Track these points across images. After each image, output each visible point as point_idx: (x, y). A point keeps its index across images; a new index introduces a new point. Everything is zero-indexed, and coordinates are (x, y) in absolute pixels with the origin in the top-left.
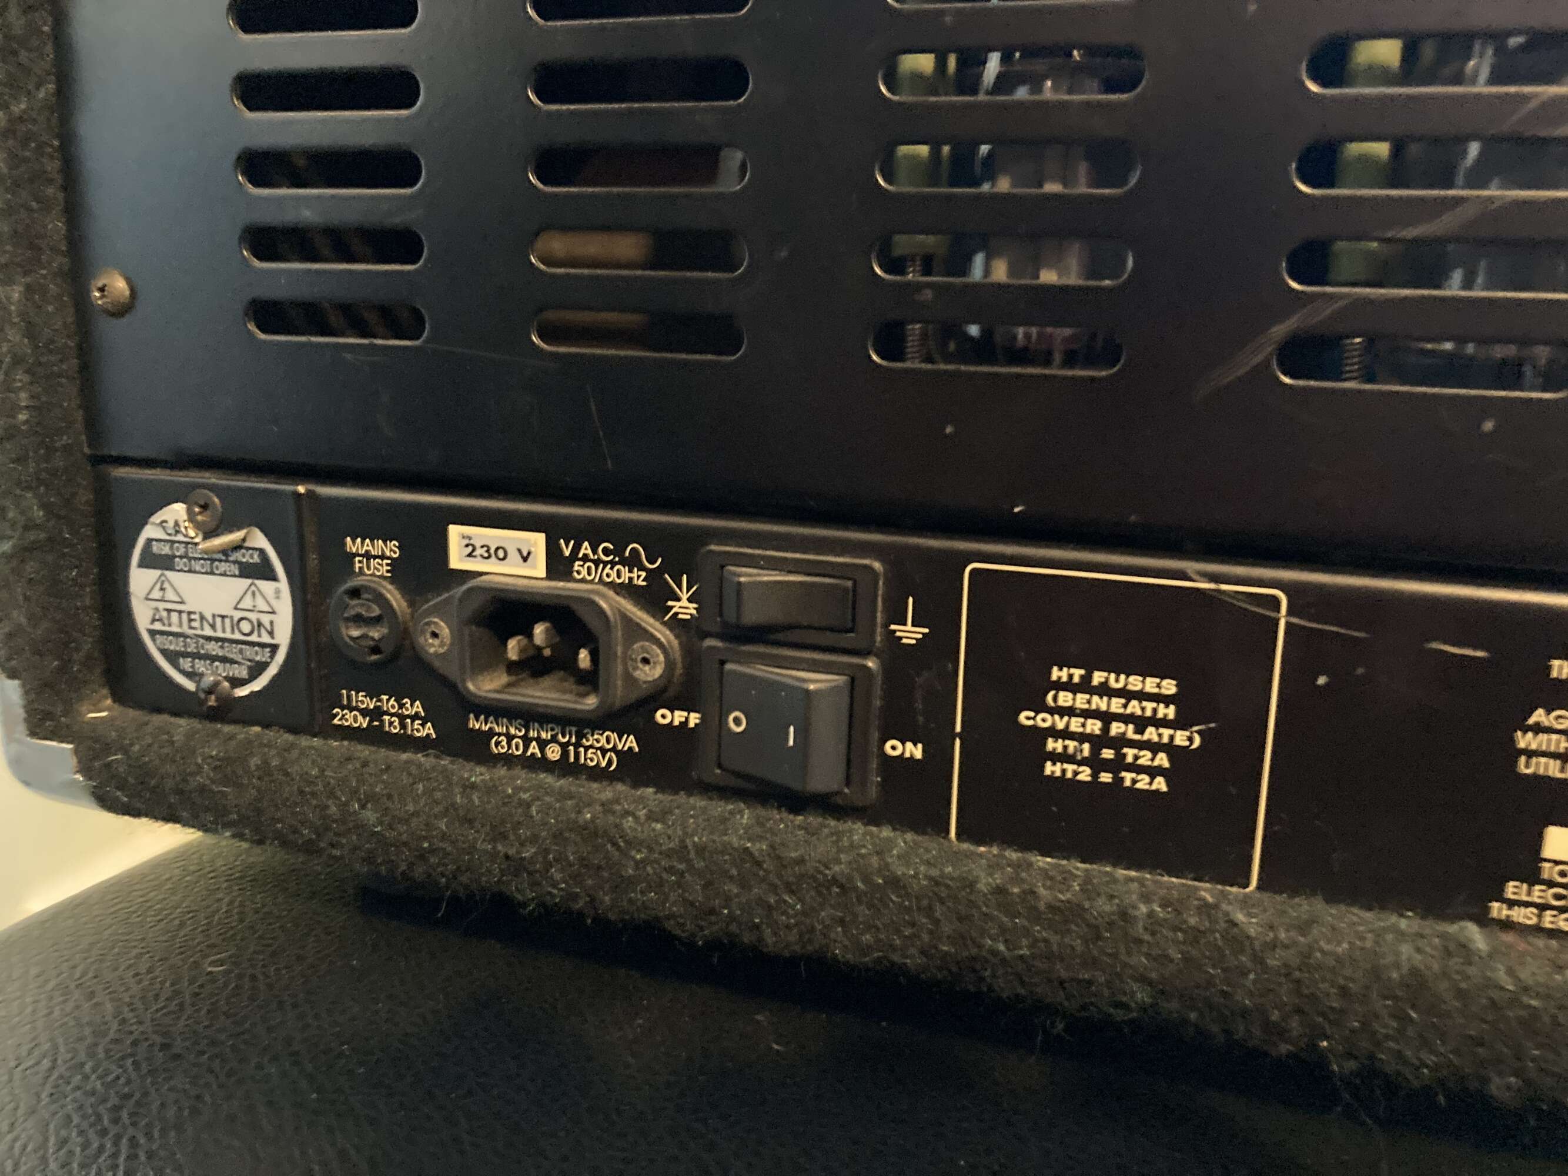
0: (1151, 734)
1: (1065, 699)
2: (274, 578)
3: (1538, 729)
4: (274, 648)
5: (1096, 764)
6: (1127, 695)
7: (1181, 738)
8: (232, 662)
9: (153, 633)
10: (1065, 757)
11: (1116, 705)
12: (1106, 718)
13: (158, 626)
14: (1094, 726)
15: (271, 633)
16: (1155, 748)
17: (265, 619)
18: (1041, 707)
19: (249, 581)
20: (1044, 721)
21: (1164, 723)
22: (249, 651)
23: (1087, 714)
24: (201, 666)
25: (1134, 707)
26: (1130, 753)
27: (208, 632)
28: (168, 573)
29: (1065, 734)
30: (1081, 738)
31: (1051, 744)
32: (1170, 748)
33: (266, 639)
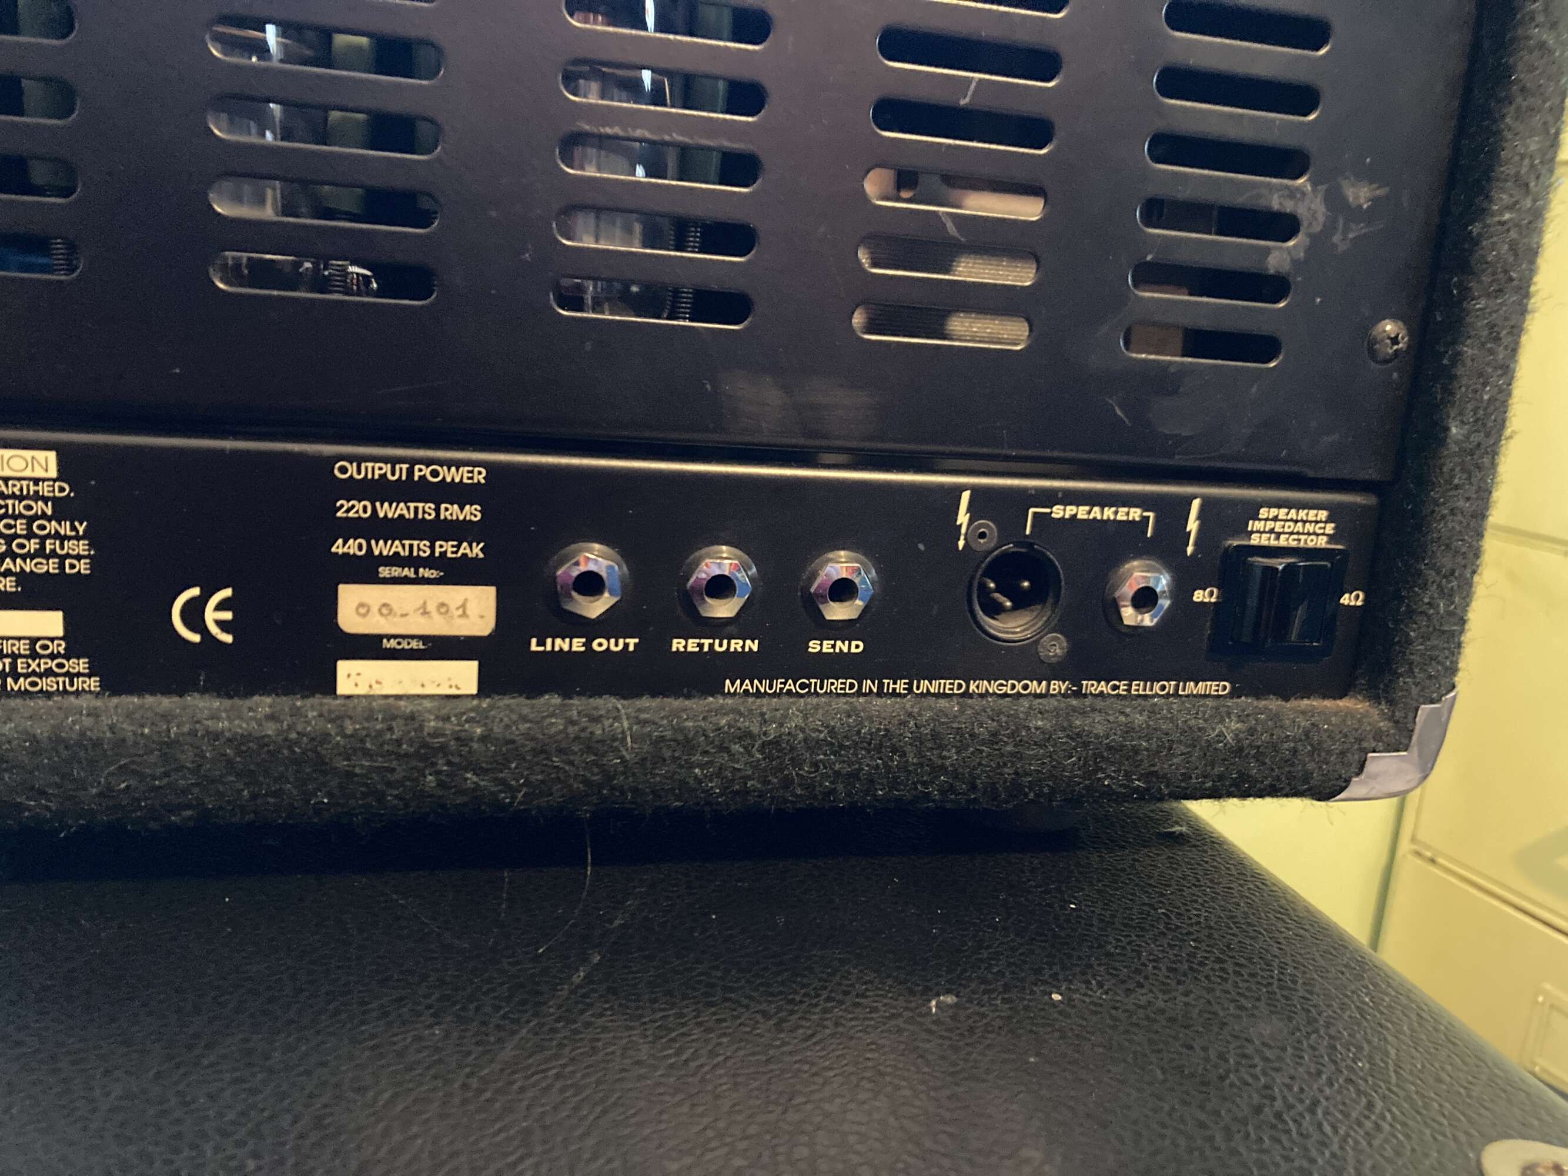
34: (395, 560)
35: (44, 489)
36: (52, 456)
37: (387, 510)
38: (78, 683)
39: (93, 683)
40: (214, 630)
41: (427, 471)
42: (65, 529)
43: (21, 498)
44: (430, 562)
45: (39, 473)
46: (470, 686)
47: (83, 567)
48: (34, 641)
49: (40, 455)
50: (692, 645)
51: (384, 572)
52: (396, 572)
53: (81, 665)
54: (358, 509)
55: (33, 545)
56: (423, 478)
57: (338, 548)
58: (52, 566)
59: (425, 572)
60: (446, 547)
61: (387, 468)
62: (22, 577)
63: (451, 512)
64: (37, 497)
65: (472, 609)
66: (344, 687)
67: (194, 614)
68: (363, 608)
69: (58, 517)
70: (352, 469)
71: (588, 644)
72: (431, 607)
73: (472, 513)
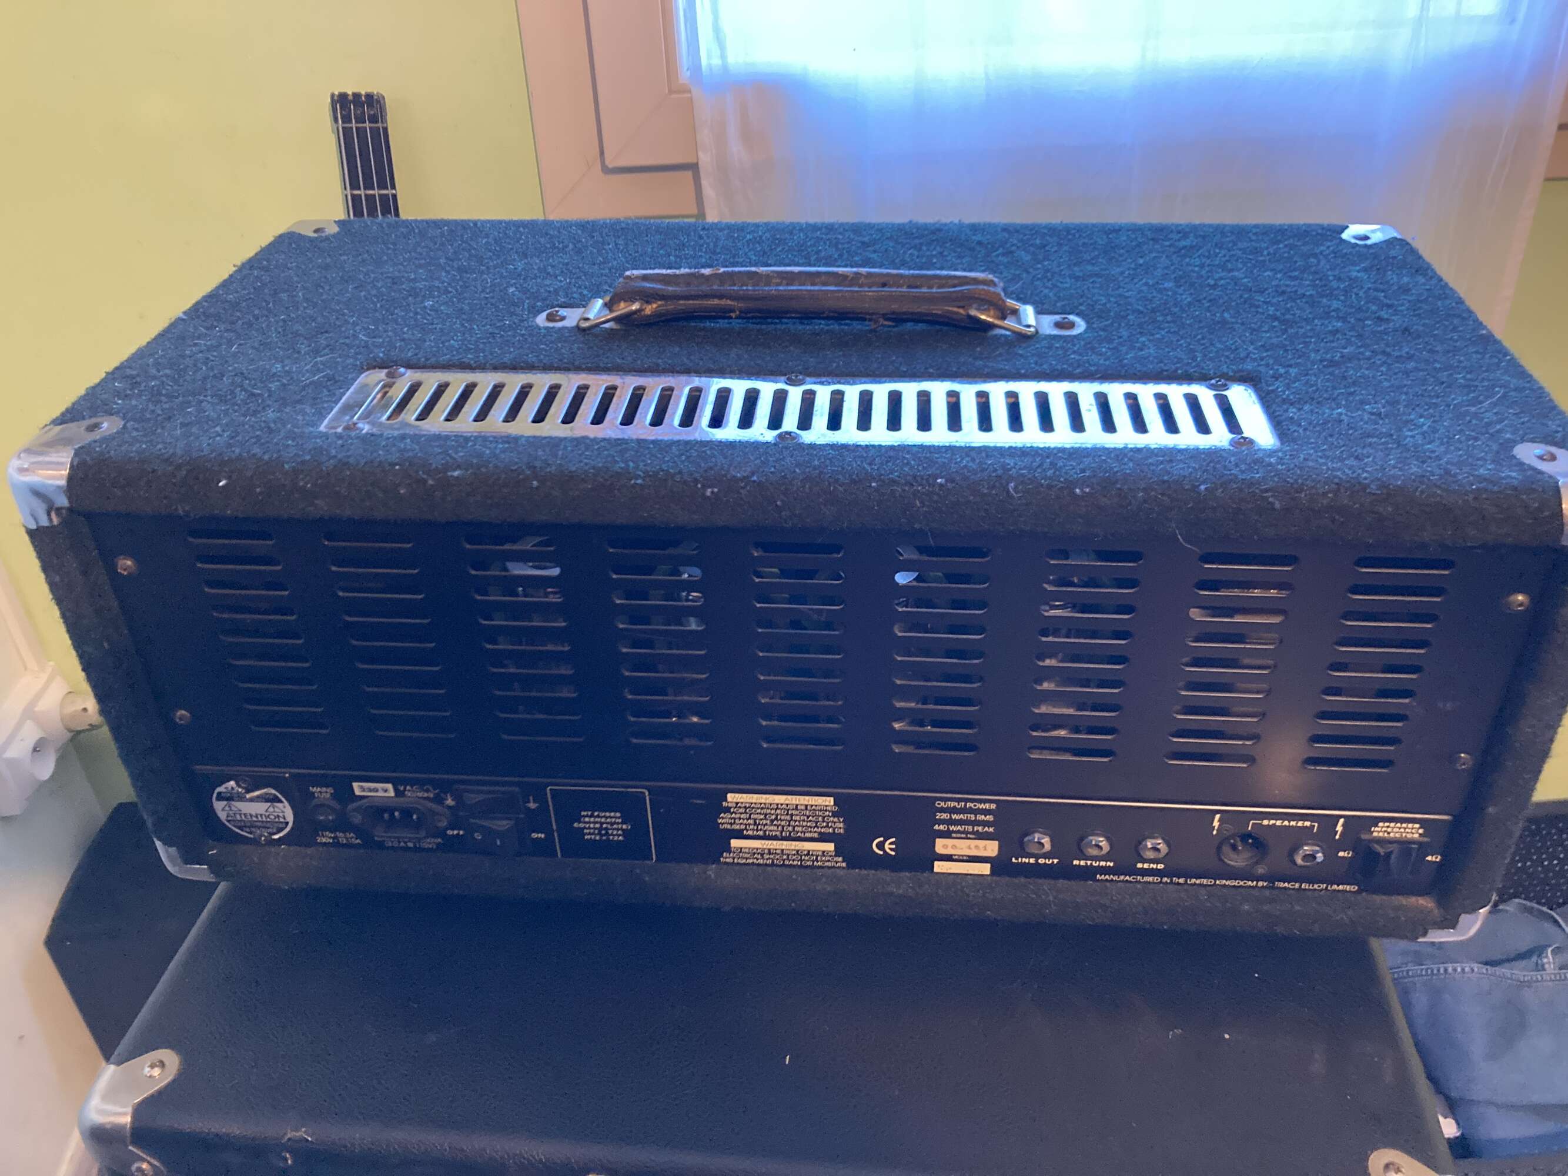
0: (615, 826)
1: (587, 819)
3: (723, 818)
5: (600, 834)
6: (607, 818)
7: (624, 827)
10: (589, 834)
11: (603, 820)
12: (602, 824)
14: (598, 826)
16: (618, 830)
18: (580, 822)
20: (582, 825)
21: (618, 823)
23: (595, 823)
25: (609, 820)
26: (610, 832)
29: (589, 828)
30: (595, 829)
31: (585, 831)
32: (622, 829)
34: (958, 832)
35: (829, 808)
36: (832, 799)
37: (954, 816)
38: (839, 864)
39: (844, 865)
40: (888, 851)
41: (972, 805)
42: (836, 820)
43: (821, 810)
44: (972, 833)
45: (827, 803)
46: (988, 872)
47: (842, 831)
48: (824, 852)
49: (828, 798)
50: (1083, 863)
51: (954, 835)
52: (959, 835)
53: (840, 859)
54: (945, 816)
55: (825, 824)
56: (970, 807)
57: (936, 827)
58: (831, 830)
59: (971, 836)
60: (980, 829)
61: (956, 804)
62: (820, 833)
63: (981, 817)
64: (826, 811)
65: (989, 848)
66: (936, 870)
67: (880, 846)
68: (945, 846)
69: (834, 816)
70: (943, 804)
71: (1037, 861)
72: (972, 846)
73: (990, 818)
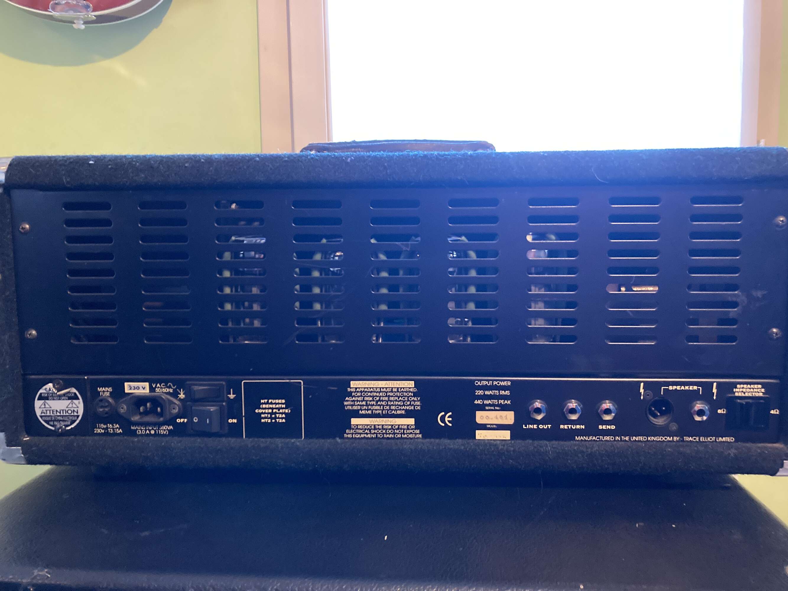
0: (281, 411)
1: (264, 406)
2: (78, 399)
3: (347, 401)
4: (78, 416)
5: (271, 418)
6: (276, 404)
7: (287, 411)
8: (65, 421)
9: (41, 417)
10: (265, 418)
11: (274, 406)
12: (272, 409)
13: (43, 414)
14: (270, 411)
15: (77, 413)
16: (282, 413)
17: (76, 410)
18: (260, 408)
19: (70, 401)
20: (260, 411)
21: (283, 408)
22: (71, 418)
23: (269, 408)
24: (56, 423)
25: (277, 406)
26: (277, 415)
27: (58, 414)
28: (47, 401)
29: (265, 413)
30: (268, 413)
31: (263, 416)
32: (285, 413)
33: (76, 414)
34: (489, 405)
35: (411, 390)
36: (413, 382)
37: (487, 393)
38: (418, 435)
39: (421, 436)
40: (447, 423)
41: (496, 383)
42: (415, 399)
43: (406, 392)
44: (498, 405)
45: (410, 386)
46: (508, 437)
47: (419, 408)
48: (408, 425)
49: (410, 382)
50: (566, 427)
51: (487, 408)
52: (490, 408)
53: (418, 431)
54: (480, 392)
55: (409, 403)
57: (476, 402)
58: (412, 408)
59: (497, 408)
60: (502, 402)
61: (487, 382)
62: (406, 410)
63: (503, 393)
64: (410, 392)
65: (508, 417)
66: (478, 437)
67: (443, 419)
68: (482, 417)
69: (414, 396)
70: (479, 383)
71: (538, 427)
72: (498, 417)
73: (507, 393)
